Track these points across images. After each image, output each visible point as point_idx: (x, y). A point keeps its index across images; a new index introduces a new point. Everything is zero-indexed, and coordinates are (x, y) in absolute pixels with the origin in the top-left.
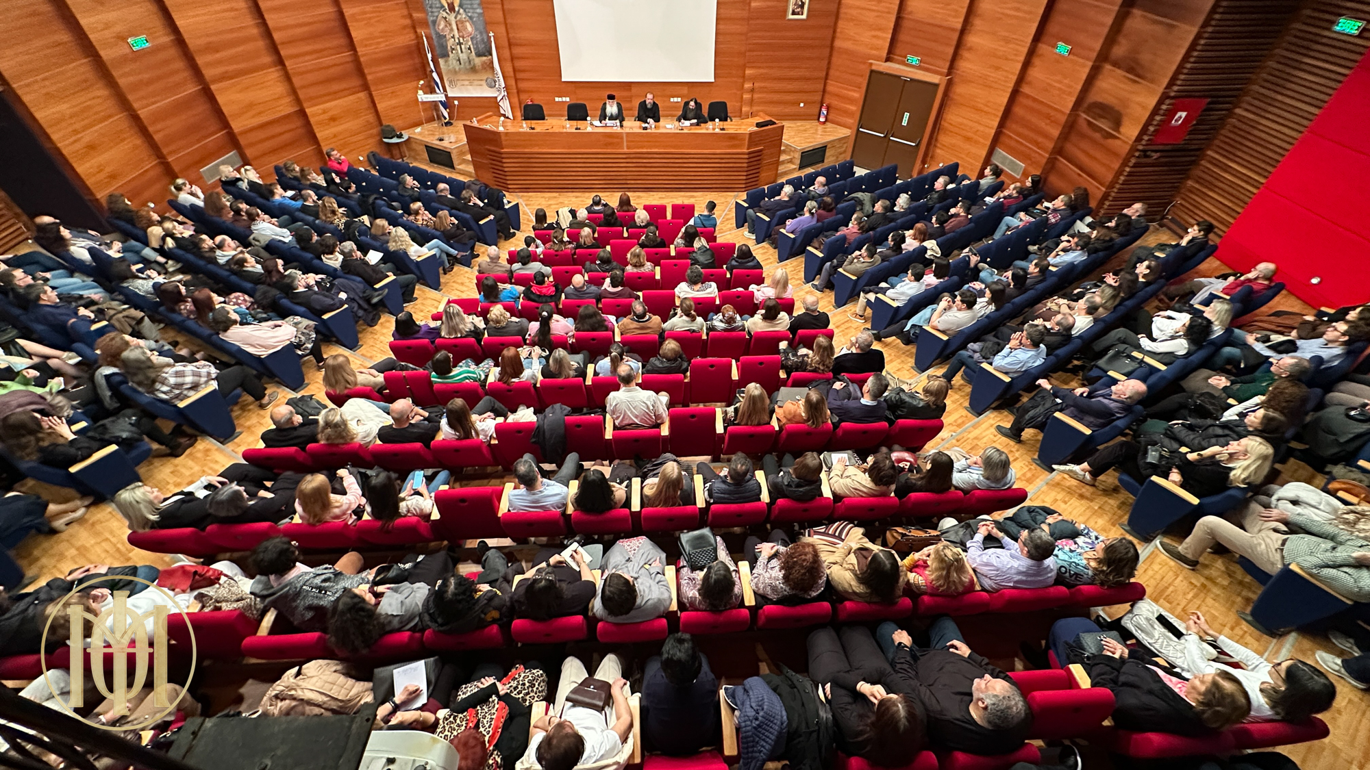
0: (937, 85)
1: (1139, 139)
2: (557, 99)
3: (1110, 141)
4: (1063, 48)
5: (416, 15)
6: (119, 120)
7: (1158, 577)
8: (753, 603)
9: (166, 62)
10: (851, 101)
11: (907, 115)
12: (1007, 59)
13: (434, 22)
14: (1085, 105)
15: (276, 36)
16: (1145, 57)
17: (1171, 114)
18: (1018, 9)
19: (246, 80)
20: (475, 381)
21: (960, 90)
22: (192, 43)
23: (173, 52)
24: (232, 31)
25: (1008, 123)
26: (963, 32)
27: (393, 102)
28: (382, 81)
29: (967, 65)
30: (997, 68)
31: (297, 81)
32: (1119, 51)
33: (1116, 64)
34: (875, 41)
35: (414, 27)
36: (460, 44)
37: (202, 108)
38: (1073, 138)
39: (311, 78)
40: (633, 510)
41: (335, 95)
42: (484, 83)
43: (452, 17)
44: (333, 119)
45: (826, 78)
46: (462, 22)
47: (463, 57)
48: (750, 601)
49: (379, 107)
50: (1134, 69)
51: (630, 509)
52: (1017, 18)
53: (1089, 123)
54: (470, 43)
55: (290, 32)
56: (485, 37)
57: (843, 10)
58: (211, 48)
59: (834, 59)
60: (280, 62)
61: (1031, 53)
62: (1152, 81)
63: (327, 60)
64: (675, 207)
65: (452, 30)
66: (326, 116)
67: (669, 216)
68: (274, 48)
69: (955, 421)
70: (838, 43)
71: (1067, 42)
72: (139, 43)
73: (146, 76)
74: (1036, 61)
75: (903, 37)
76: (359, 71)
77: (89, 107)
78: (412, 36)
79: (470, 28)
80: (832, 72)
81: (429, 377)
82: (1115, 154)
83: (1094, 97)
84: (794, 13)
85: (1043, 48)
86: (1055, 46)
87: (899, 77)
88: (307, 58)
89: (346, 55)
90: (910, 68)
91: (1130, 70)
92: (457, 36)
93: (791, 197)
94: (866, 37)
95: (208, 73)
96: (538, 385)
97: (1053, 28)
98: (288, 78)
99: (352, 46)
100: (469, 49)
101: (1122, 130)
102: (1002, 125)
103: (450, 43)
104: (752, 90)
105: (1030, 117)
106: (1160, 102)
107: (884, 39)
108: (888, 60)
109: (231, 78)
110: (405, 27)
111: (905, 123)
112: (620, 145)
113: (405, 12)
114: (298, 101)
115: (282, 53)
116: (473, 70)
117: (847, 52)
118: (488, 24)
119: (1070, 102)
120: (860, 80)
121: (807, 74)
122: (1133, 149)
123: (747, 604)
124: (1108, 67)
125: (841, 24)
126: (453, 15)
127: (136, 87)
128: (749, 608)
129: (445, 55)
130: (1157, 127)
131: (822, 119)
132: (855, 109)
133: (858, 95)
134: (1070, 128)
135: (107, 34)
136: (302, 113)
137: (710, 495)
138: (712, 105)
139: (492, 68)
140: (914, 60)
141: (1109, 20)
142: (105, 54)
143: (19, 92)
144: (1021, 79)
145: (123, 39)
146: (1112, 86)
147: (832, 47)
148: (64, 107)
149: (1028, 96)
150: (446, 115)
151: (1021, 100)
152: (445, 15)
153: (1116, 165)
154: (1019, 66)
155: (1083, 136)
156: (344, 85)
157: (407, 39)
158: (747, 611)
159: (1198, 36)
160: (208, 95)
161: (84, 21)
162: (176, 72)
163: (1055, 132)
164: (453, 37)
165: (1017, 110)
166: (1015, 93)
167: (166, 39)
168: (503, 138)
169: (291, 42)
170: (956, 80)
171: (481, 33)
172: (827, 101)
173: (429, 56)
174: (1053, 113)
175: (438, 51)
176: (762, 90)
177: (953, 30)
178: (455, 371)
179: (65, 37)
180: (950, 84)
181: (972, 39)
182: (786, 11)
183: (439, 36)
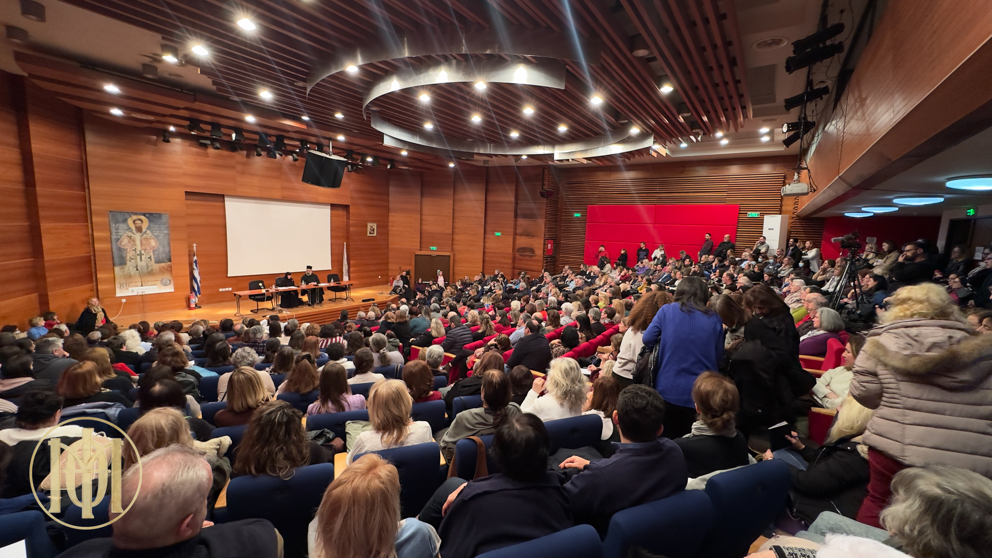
0: (449, 256)
1: (542, 255)
3: (534, 258)
4: (498, 234)
12: (476, 242)
13: (118, 240)
14: (516, 250)
16: (530, 231)
17: (547, 246)
21: (458, 256)
25: (486, 264)
26: (453, 235)
28: (59, 283)
29: (456, 247)
30: (472, 246)
32: (519, 231)
33: (521, 235)
34: (413, 243)
38: (519, 260)
45: (387, 262)
50: (529, 235)
53: (521, 255)
54: (151, 254)
56: (167, 249)
57: (390, 232)
59: (390, 254)
61: (485, 238)
62: (538, 236)
70: (390, 246)
71: (498, 232)
74: (487, 240)
75: (423, 240)
76: (38, 275)
80: (389, 260)
82: (538, 261)
83: (518, 246)
84: (370, 233)
85: (488, 236)
86: (494, 234)
87: (431, 255)
89: (33, 260)
90: (433, 251)
91: (527, 235)
94: (406, 242)
97: (490, 228)
99: (39, 253)
100: (150, 258)
101: (536, 253)
106: (544, 243)
107: (417, 241)
108: (420, 250)
113: (86, 232)
117: (396, 249)
118: (172, 240)
119: (510, 250)
120: (410, 261)
121: (380, 262)
122: (542, 258)
124: (518, 237)
125: (391, 239)
130: (545, 250)
134: (514, 258)
140: (434, 248)
141: (512, 222)
144: (484, 248)
147: (387, 248)
149: (490, 253)
151: (486, 255)
154: (482, 243)
155: (522, 260)
159: (546, 221)
163: (510, 261)
164: (135, 250)
165: (487, 259)
166: (484, 253)
170: (456, 253)
172: (391, 274)
174: (505, 255)
177: (448, 234)
180: (454, 255)
181: (456, 237)
182: (366, 233)
183: (120, 249)
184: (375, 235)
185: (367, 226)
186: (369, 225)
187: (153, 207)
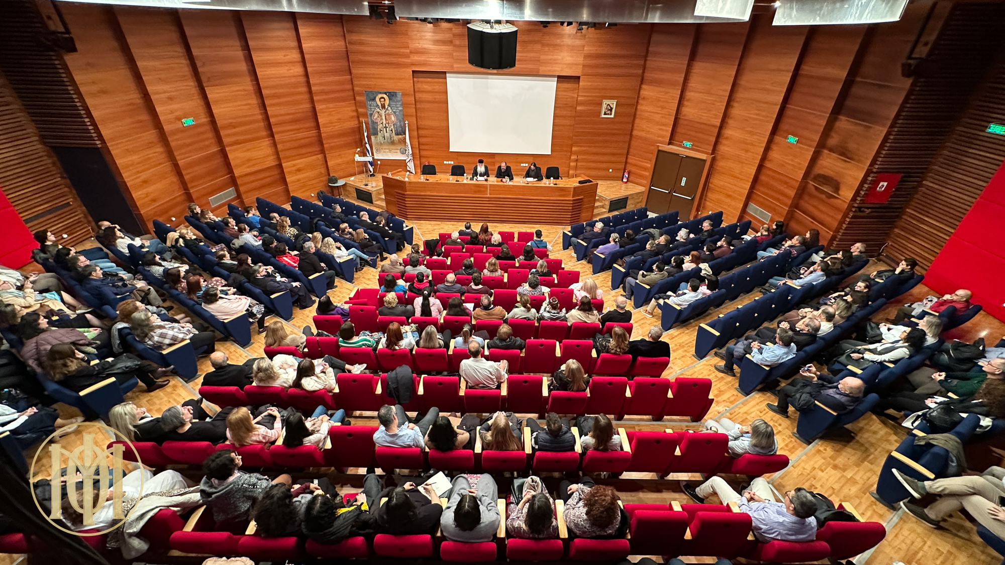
0: (704, 161)
1: (854, 199)
2: (445, 162)
3: (833, 201)
4: (792, 139)
5: (360, 110)
6: (167, 167)
7: (908, 542)
8: (567, 536)
9: (202, 133)
10: (645, 169)
11: (684, 179)
12: (753, 145)
13: (371, 115)
14: (812, 176)
15: (272, 120)
16: (852, 146)
17: (876, 183)
18: (758, 115)
19: (249, 145)
20: (369, 346)
21: (721, 164)
22: (219, 123)
23: (208, 127)
24: (246, 116)
25: (757, 187)
26: (721, 128)
27: (339, 161)
28: (332, 148)
29: (725, 148)
30: (747, 151)
31: (280, 147)
32: (833, 141)
33: (831, 150)
34: (661, 132)
35: (358, 117)
36: (386, 127)
37: (218, 161)
38: (806, 197)
39: (288, 145)
40: (476, 452)
41: (301, 156)
42: (399, 151)
43: (383, 112)
44: (299, 170)
45: (628, 154)
46: (389, 114)
47: (387, 135)
48: (564, 533)
49: (330, 164)
50: (845, 153)
51: (474, 450)
52: (760, 120)
53: (816, 188)
54: (393, 127)
55: (281, 118)
56: (402, 124)
57: (638, 113)
58: (231, 126)
59: (633, 143)
60: (272, 135)
61: (770, 142)
62: (859, 161)
63: (300, 135)
64: (520, 234)
65: (382, 119)
66: (294, 168)
67: (516, 240)
68: (269, 127)
69: (729, 398)
70: (635, 133)
71: (795, 135)
72: (188, 122)
73: (188, 141)
74: (774, 147)
75: (680, 130)
76: (321, 143)
77: (149, 158)
78: (357, 122)
79: (393, 119)
80: (631, 150)
81: (337, 341)
82: (837, 209)
83: (817, 170)
84: (605, 114)
85: (777, 138)
86: (786, 138)
87: (678, 155)
88: (288, 133)
89: (313, 132)
90: (685, 149)
91: (842, 154)
92: (384, 122)
93: (602, 229)
94: (655, 129)
95: (226, 140)
96: (414, 352)
97: (784, 126)
98: (275, 144)
99: (318, 127)
100: (392, 130)
101: (841, 192)
102: (752, 187)
103: (380, 127)
104: (577, 160)
105: (772, 182)
106: (867, 175)
107: (667, 131)
108: (670, 143)
109: (240, 143)
110: (352, 117)
111: (683, 184)
112: (485, 192)
113: (354, 108)
114: (279, 158)
115: (274, 130)
116: (393, 143)
117: (640, 138)
118: (405, 116)
119: (801, 173)
120: (651, 156)
121: (615, 151)
122: (850, 206)
123: (562, 536)
124: (826, 151)
125: (637, 121)
126: (384, 110)
127: (180, 147)
128: (563, 540)
129: (376, 134)
130: (865, 191)
131: (625, 180)
132: (648, 174)
133: (650, 165)
134: (802, 191)
135: (171, 116)
136: (280, 166)
137: (536, 443)
138: (549, 169)
139: (405, 142)
140: (688, 144)
141: (823, 123)
142: (167, 128)
143: (110, 148)
144: (764, 158)
145: (179, 119)
146: (829, 164)
147: (631, 135)
148: (135, 158)
149: (770, 169)
150: (372, 170)
151: (764, 171)
152: (378, 110)
153: (839, 217)
154: (762, 150)
155: (811, 196)
156: (309, 150)
157: (353, 124)
158: (561, 542)
159: (888, 133)
160: (223, 153)
161: (159, 109)
162: (207, 139)
163: (792, 193)
164: (382, 124)
165: (763, 178)
166: (760, 167)
167: (204, 119)
168: (407, 185)
169: (279, 124)
170: (718, 157)
171: (400, 122)
172: (629, 168)
173: (366, 134)
174: (788, 180)
175: (371, 131)
176: (583, 160)
177: (714, 126)
178: (355, 339)
179: (145, 117)
180: (714, 159)
181: (727, 132)
182: (600, 113)
183: (373, 122)
184: (612, 116)
185: (601, 104)
186: (606, 102)
187: (390, 86)
